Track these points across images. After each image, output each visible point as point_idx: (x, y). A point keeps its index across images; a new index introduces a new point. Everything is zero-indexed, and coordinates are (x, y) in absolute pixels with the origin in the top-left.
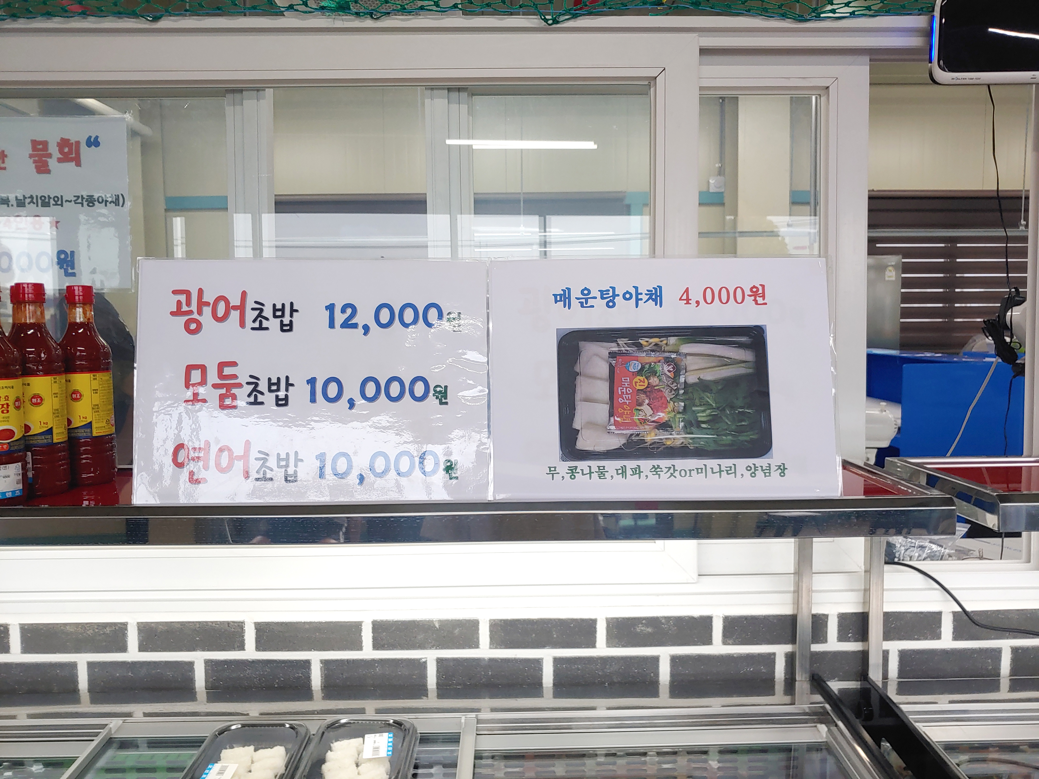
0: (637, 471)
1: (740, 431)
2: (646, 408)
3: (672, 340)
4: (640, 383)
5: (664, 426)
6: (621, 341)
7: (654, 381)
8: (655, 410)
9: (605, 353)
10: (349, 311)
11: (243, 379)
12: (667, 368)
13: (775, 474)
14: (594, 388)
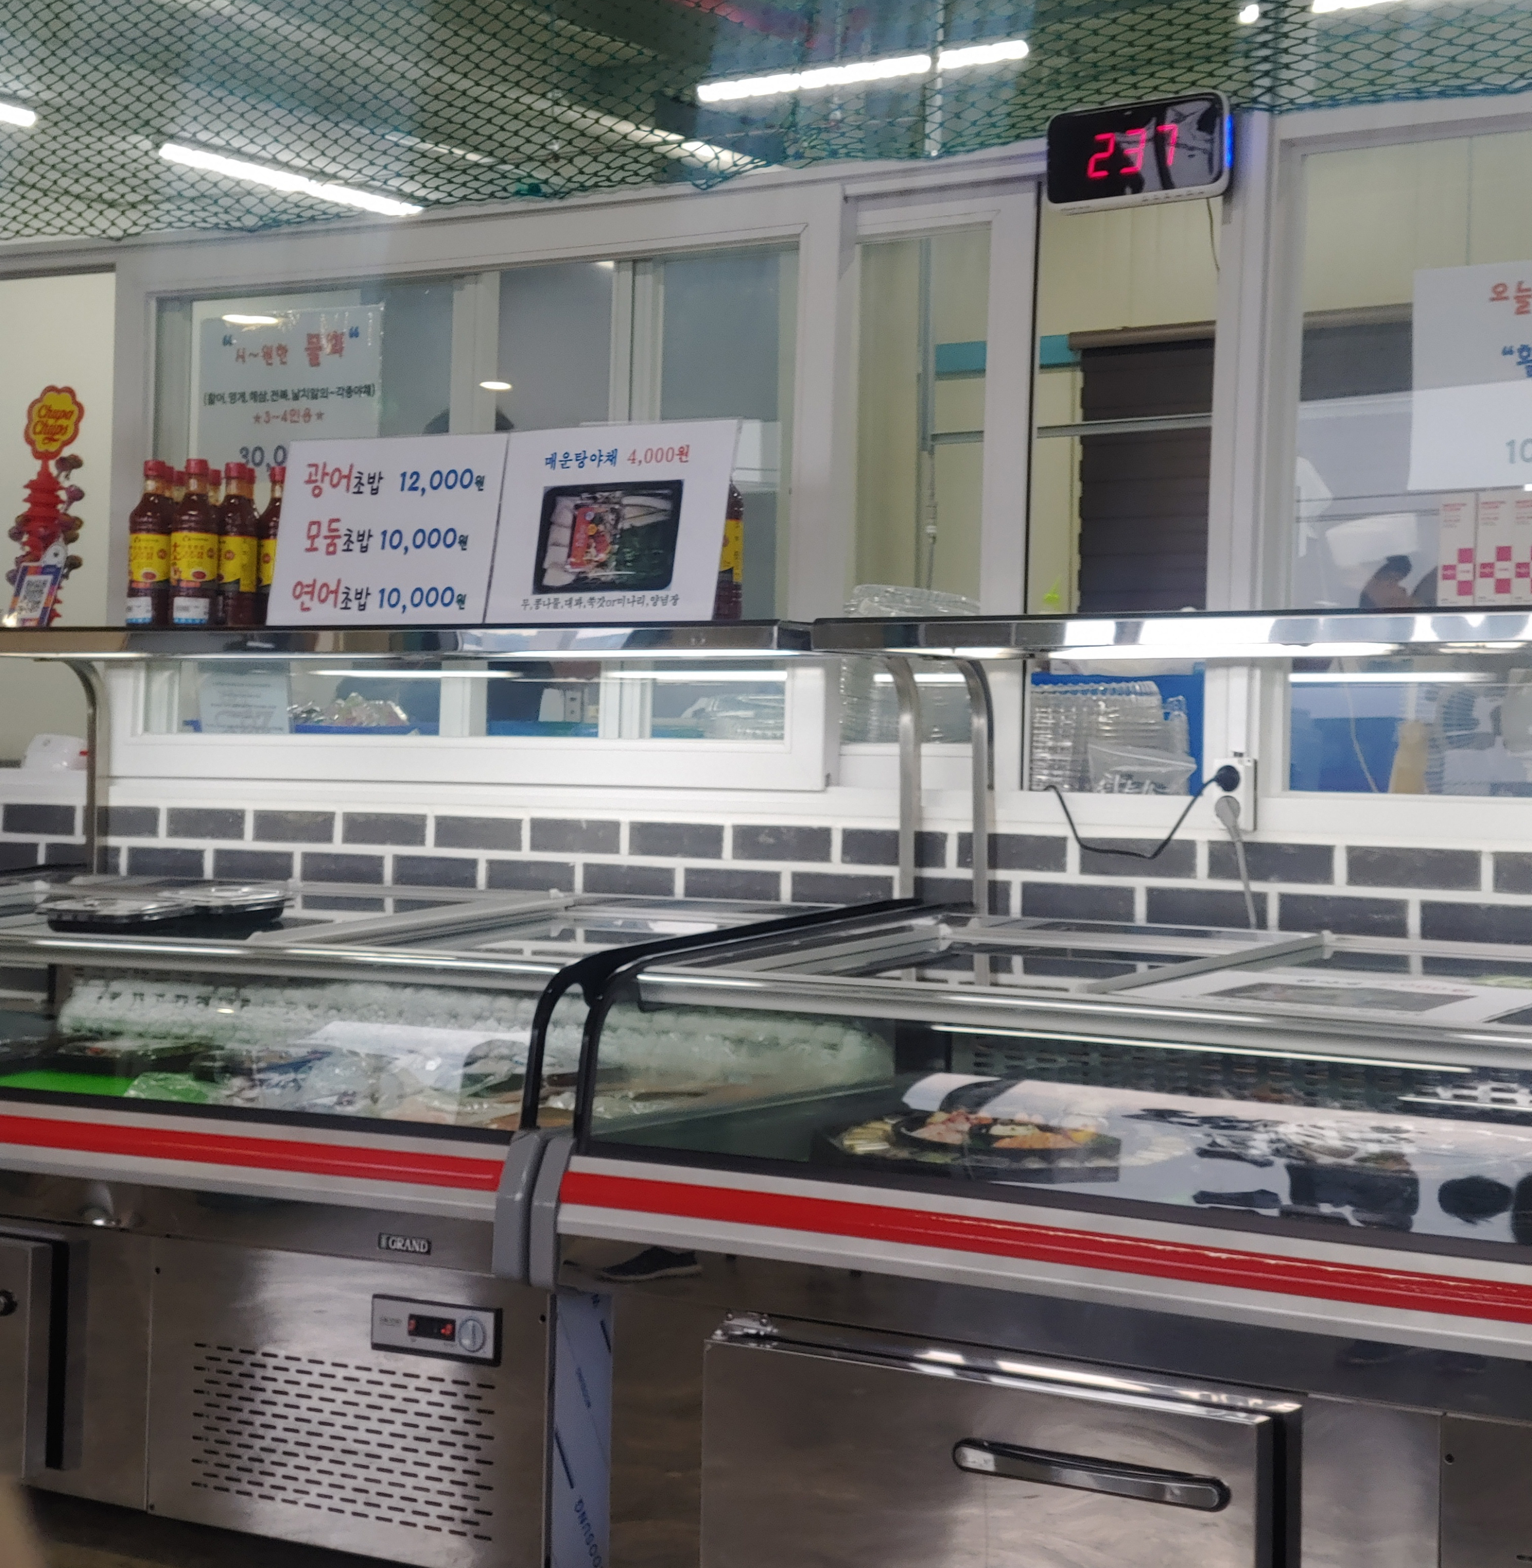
0: (579, 602)
1: (652, 568)
2: (593, 551)
3: (618, 494)
4: (592, 529)
5: (602, 565)
6: (585, 495)
7: (601, 528)
8: (599, 551)
9: (572, 505)
10: (415, 477)
11: (343, 531)
12: (611, 517)
13: (670, 603)
14: (560, 535)
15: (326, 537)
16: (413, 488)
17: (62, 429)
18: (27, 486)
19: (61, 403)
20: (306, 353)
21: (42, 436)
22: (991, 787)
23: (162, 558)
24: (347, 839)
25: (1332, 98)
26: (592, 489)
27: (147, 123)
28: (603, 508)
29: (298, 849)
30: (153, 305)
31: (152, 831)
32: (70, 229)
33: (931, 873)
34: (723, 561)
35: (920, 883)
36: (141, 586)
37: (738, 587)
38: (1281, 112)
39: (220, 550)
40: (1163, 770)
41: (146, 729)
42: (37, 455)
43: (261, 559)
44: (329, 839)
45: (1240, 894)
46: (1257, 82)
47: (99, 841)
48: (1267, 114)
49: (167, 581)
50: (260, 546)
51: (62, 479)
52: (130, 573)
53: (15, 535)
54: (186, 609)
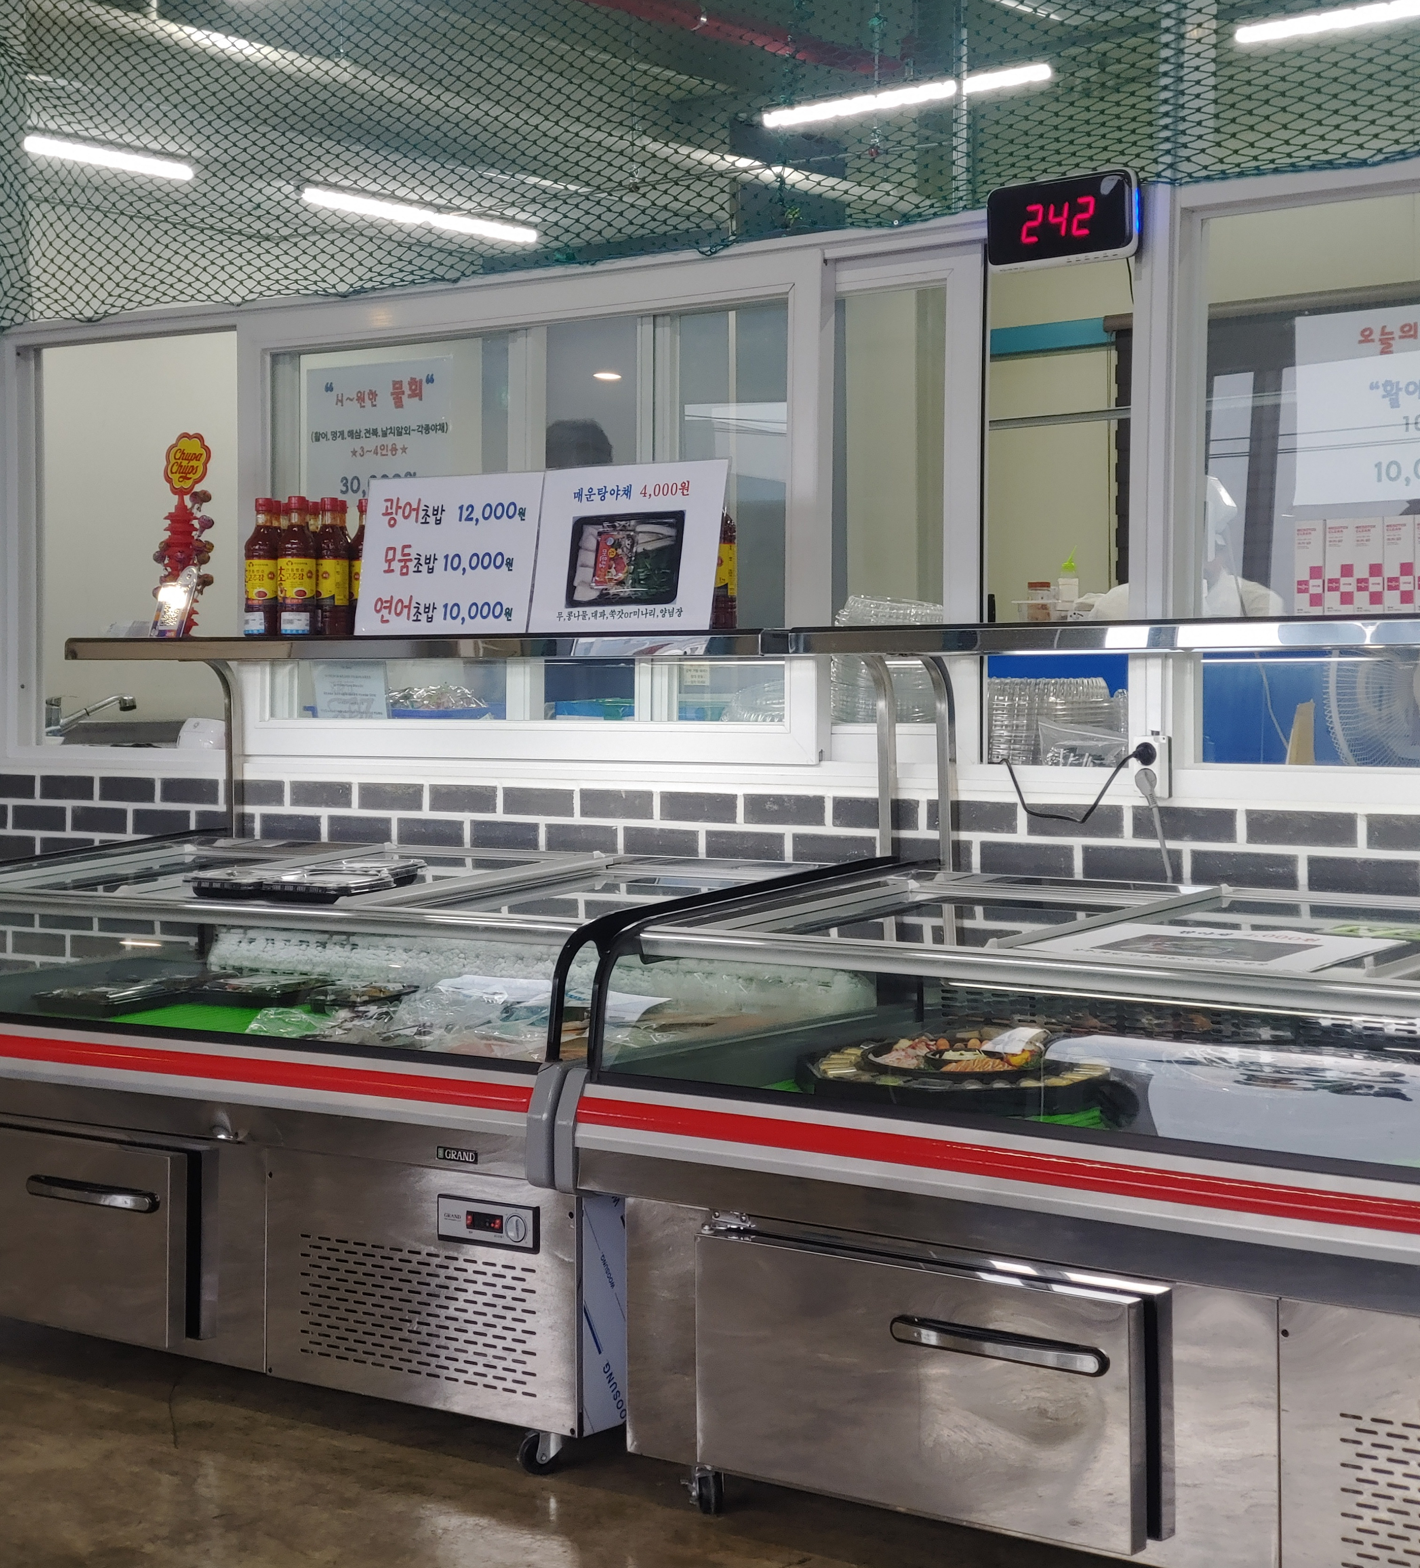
0: (603, 614)
1: (661, 585)
2: (613, 571)
3: (633, 522)
4: (612, 553)
5: (621, 583)
6: (606, 524)
7: (620, 551)
8: (618, 572)
9: (596, 533)
10: (470, 509)
11: (414, 556)
12: (627, 542)
13: (676, 615)
14: (587, 557)
15: (400, 561)
16: (469, 519)
17: (193, 469)
18: (166, 518)
19: (193, 447)
20: (391, 398)
21: (178, 475)
22: (953, 760)
23: (271, 579)
24: (433, 808)
25: (1223, 172)
26: (612, 519)
27: (259, 206)
28: (622, 534)
29: (395, 815)
30: (268, 359)
31: (280, 802)
32: (199, 296)
33: (906, 834)
34: (718, 577)
35: (897, 843)
36: (255, 602)
37: (733, 600)
38: (1181, 185)
39: (317, 571)
40: (1100, 744)
41: (272, 715)
42: (175, 491)
43: (352, 577)
44: (419, 807)
45: (1158, 851)
46: (1160, 160)
47: (237, 809)
48: (1169, 186)
49: (276, 598)
50: (351, 566)
51: (194, 511)
52: (247, 592)
53: (159, 558)
54: (291, 622)
